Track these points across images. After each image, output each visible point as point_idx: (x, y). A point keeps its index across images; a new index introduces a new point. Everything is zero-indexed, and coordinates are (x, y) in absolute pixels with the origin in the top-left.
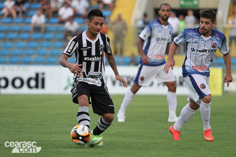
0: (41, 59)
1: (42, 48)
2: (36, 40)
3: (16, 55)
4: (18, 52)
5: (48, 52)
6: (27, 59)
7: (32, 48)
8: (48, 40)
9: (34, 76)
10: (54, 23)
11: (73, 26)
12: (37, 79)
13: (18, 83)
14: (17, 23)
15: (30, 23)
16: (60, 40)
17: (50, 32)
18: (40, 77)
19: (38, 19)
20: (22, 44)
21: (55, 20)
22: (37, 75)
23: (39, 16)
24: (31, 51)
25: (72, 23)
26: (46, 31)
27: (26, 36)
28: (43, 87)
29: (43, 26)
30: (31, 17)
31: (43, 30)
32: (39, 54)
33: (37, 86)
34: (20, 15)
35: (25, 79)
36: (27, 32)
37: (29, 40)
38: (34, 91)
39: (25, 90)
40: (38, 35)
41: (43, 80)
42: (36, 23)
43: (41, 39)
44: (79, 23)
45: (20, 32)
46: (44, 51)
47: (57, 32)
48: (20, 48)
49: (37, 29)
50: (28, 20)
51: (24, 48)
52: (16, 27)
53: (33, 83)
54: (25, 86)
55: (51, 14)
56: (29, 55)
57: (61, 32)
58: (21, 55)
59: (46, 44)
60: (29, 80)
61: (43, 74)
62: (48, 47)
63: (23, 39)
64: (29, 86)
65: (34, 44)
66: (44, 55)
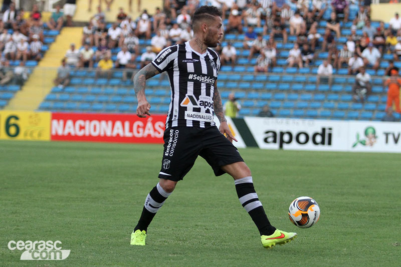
0: (328, 113)
1: (329, 101)
2: (323, 92)
3: (301, 108)
4: (304, 104)
5: (336, 105)
6: (313, 112)
7: (319, 101)
8: (336, 92)
9: (320, 131)
10: (342, 75)
11: (365, 78)
12: (323, 135)
13: (302, 138)
14: (303, 74)
15: (316, 74)
16: (349, 93)
17: (339, 83)
18: (327, 132)
19: (325, 70)
20: (308, 96)
21: (345, 71)
22: (324, 130)
23: (326, 66)
24: (317, 104)
25: (363, 74)
26: (334, 83)
27: (312, 87)
28: (330, 143)
29: (331, 77)
30: (318, 67)
31: (330, 81)
32: (326, 108)
33: (323, 143)
34: (306, 65)
35: (311, 135)
36: (313, 83)
37: (316, 92)
38: (320, 148)
39: (310, 146)
40: (325, 87)
41: (330, 135)
42: (323, 74)
43: (329, 91)
44: (371, 75)
45: (305, 83)
46: (332, 104)
47: (346, 83)
48: (305, 100)
49: (324, 80)
50: (314, 71)
51: (310, 101)
52: (302, 78)
53: (319, 139)
54: (310, 142)
55: (340, 65)
56: (315, 108)
57: (351, 84)
58: (306, 108)
59: (334, 96)
60: (315, 135)
61: (330, 129)
62: (336, 101)
63: (309, 91)
64: (315, 143)
65: (321, 97)
66: (331, 109)
